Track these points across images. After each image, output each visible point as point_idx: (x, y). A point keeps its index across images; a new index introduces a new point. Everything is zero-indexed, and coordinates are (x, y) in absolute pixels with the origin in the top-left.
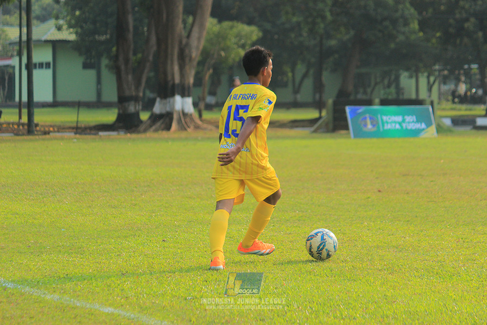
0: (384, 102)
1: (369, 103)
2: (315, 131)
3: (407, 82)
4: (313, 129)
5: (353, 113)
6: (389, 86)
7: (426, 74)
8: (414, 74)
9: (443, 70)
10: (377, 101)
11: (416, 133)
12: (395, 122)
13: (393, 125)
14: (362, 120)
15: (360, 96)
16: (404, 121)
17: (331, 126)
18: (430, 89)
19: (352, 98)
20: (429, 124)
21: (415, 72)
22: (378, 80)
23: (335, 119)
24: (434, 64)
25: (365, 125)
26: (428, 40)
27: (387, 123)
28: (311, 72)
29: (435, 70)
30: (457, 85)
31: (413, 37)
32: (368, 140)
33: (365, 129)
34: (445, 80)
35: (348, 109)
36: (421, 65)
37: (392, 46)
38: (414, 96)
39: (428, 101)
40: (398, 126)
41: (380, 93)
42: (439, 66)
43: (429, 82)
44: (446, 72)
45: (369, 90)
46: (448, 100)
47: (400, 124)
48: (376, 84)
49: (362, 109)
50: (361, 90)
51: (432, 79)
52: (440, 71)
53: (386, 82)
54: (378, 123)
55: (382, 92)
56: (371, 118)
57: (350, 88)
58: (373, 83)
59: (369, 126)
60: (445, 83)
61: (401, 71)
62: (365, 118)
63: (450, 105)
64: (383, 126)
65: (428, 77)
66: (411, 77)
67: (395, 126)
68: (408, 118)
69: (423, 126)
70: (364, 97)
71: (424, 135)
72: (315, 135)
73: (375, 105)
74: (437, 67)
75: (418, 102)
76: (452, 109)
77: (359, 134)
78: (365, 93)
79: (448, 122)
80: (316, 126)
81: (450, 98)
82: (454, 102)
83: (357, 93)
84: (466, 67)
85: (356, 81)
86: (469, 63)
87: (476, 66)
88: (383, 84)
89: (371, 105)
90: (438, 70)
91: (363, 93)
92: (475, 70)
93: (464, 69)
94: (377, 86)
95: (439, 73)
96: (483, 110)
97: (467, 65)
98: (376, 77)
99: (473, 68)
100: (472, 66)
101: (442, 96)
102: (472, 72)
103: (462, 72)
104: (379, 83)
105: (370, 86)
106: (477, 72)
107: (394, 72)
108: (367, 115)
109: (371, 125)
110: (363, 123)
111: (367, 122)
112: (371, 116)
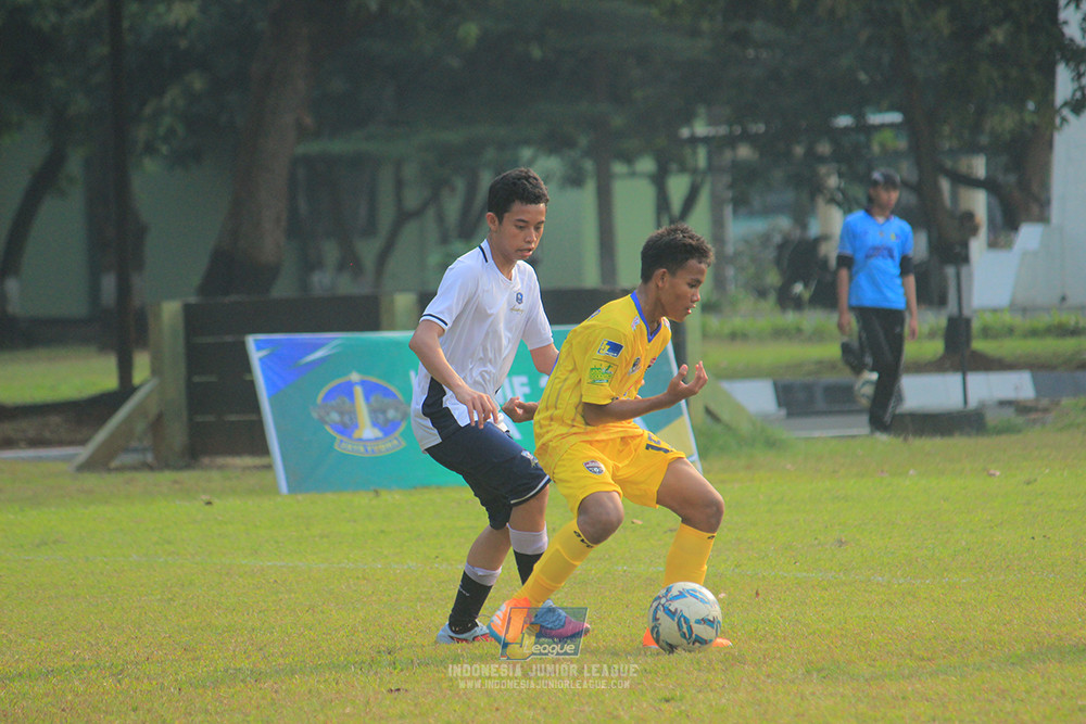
1: (365, 314)
2: (93, 465)
4: (83, 453)
5: (280, 362)
6: (467, 230)
7: (647, 165)
8: (589, 165)
9: (731, 141)
10: (404, 302)
14: (329, 396)
15: (323, 281)
17: (177, 435)
19: (283, 289)
21: (594, 160)
22: (412, 199)
23: (197, 398)
24: (688, 118)
25: (347, 428)
28: (74, 165)
29: (694, 141)
32: (362, 500)
33: (344, 446)
35: (257, 348)
38: (591, 278)
42: (712, 122)
43: (663, 203)
44: (744, 152)
45: (368, 250)
46: (762, 293)
48: (403, 217)
49: (332, 343)
50: (331, 252)
51: (678, 186)
52: (715, 145)
53: (453, 206)
56: (370, 389)
57: (272, 242)
58: (386, 215)
59: (368, 431)
60: (741, 203)
62: (347, 390)
63: (770, 316)
65: (659, 180)
66: (575, 180)
70: (346, 286)
72: (91, 480)
73: (392, 327)
74: (701, 129)
76: (779, 334)
77: (315, 473)
78: (350, 263)
79: (757, 398)
80: (102, 435)
81: (773, 278)
83: (310, 265)
84: (844, 121)
85: (303, 206)
86: (858, 105)
87: (895, 117)
88: (441, 218)
89: (375, 326)
90: (706, 140)
91: (341, 267)
92: (888, 135)
93: (836, 135)
94: (410, 230)
95: (710, 158)
96: (932, 335)
97: (848, 111)
98: (399, 184)
99: (882, 126)
100: (875, 119)
101: (730, 272)
102: (876, 148)
103: (824, 148)
104: (418, 213)
105: (370, 230)
106: (902, 144)
107: (490, 154)
108: (355, 377)
109: (375, 424)
110: (335, 417)
111: (353, 413)
112: (374, 379)
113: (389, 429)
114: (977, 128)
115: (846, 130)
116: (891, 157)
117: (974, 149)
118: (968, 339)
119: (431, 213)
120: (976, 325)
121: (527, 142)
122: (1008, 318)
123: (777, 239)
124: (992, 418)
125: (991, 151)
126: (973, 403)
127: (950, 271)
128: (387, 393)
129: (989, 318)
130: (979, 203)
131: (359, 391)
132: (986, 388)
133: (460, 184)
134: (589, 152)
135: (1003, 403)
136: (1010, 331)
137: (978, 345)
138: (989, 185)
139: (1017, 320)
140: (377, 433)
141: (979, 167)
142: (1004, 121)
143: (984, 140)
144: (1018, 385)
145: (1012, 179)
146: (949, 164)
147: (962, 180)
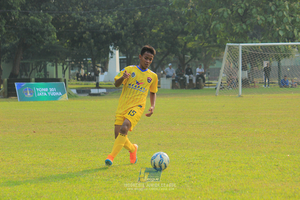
0: (37, 80)
1: (29, 81)
3: (51, 68)
5: (19, 86)
6: (40, 71)
7: (61, 64)
8: (55, 64)
9: (71, 62)
10: (33, 79)
11: (56, 98)
13: (43, 93)
14: (24, 90)
15: (23, 77)
16: (49, 90)
17: (6, 94)
18: (64, 73)
19: (18, 77)
20: (63, 93)
21: (55, 63)
22: (34, 67)
23: (9, 90)
24: (66, 59)
25: (26, 94)
26: (62, 44)
27: (39, 92)
29: (67, 61)
30: (79, 71)
31: (54, 42)
32: (28, 102)
33: (26, 96)
34: (72, 68)
35: (16, 84)
36: (59, 59)
37: (42, 47)
38: (55, 77)
39: (63, 79)
40: (45, 94)
41: (35, 75)
42: (69, 59)
43: (63, 68)
44: (73, 63)
45: (28, 73)
46: (75, 79)
47: (46, 92)
48: (33, 69)
49: (25, 84)
50: (24, 73)
51: (65, 67)
52: (69, 62)
53: (38, 68)
54: (34, 92)
55: (36, 74)
56: (29, 89)
57: (17, 72)
58: (31, 69)
59: (29, 94)
60: (72, 69)
61: (47, 62)
62: (27, 89)
63: (75, 82)
64: (37, 94)
65: (63, 66)
66: (53, 65)
67: (44, 94)
68: (51, 90)
69: (60, 94)
70: (26, 77)
71: (60, 99)
73: (32, 82)
74: (68, 60)
75: (57, 80)
76: (77, 84)
77: (23, 99)
78: (26, 75)
79: (74, 91)
81: (76, 77)
82: (78, 80)
83: (22, 75)
84: (84, 59)
85: (21, 68)
86: (86, 57)
87: (90, 59)
88: (37, 70)
89: (30, 82)
90: (68, 61)
91: (25, 75)
92: (90, 61)
93: (83, 61)
94: (34, 71)
95: (69, 63)
96: (94, 84)
97: (85, 58)
98: (32, 66)
99: (89, 60)
100: (88, 59)
101: (71, 77)
102: (88, 63)
103: (82, 62)
104: (35, 69)
105: (29, 71)
106: (91, 62)
107: (43, 62)
108: (27, 88)
109: (30, 93)
110: (25, 92)
111: (27, 92)
112: (30, 88)
113: (31, 94)
114: (100, 61)
115: (85, 61)
116: (90, 64)
117: (99, 63)
118: (99, 85)
120: (99, 84)
121: (47, 61)
122: (103, 83)
123: (76, 73)
124: (101, 94)
125: (101, 63)
126: (99, 92)
127: (97, 77)
128: (31, 90)
129: (101, 83)
130: (100, 69)
131: (28, 90)
132: (101, 91)
133: (39, 66)
134: (55, 62)
135: (103, 93)
136: (103, 84)
137: (100, 86)
138: (101, 67)
139: (104, 83)
140: (30, 94)
141: (100, 65)
142: (103, 60)
143: (101, 62)
144: (104, 91)
145: (103, 67)
146: (96, 64)
147: (98, 67)
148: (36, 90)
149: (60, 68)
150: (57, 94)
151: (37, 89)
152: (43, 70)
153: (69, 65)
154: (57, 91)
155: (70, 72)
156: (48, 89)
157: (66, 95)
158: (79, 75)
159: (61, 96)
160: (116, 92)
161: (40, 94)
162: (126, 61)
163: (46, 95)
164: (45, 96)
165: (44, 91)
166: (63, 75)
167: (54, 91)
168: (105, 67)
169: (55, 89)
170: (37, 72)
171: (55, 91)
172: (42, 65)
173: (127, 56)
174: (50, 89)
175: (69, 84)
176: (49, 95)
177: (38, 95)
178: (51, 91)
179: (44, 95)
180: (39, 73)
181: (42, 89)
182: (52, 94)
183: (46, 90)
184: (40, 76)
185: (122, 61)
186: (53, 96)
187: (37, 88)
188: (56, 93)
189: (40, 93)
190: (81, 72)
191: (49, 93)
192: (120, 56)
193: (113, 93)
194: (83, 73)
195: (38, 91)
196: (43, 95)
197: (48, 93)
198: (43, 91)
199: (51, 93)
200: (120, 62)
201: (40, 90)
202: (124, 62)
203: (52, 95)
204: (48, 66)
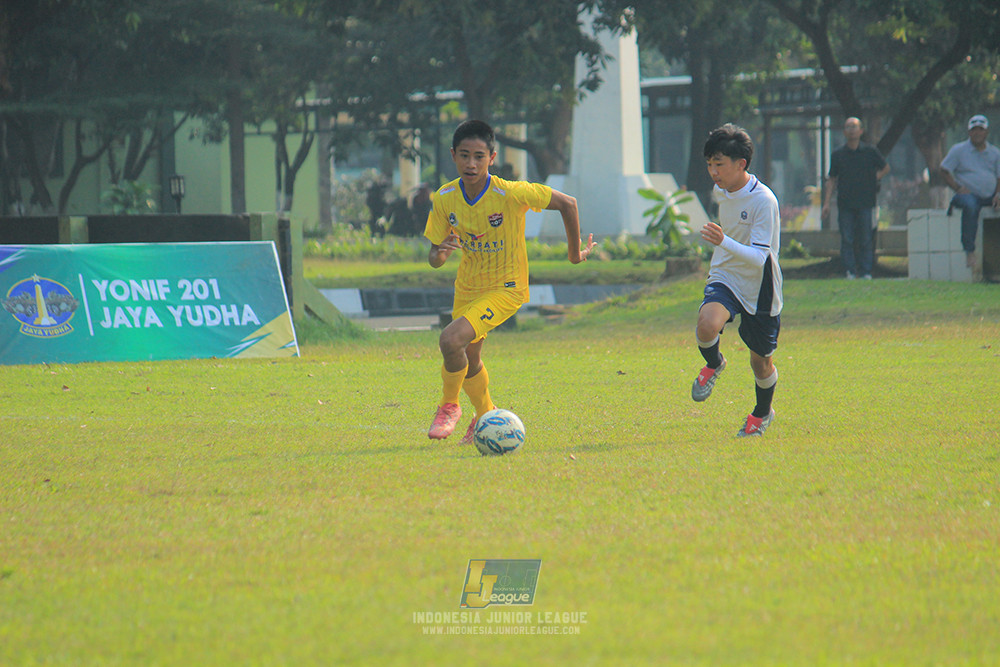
0: (102, 230)
1: (49, 232)
6: (133, 175)
7: (270, 126)
8: (226, 126)
9: (334, 110)
10: (77, 223)
11: (222, 342)
12: (143, 303)
13: (136, 313)
14: (14, 292)
15: (21, 208)
16: (176, 293)
18: (287, 183)
20: (268, 313)
21: (232, 122)
22: (90, 148)
24: (302, 93)
25: (29, 317)
27: (112, 304)
29: (306, 109)
30: (388, 172)
32: (39, 371)
33: (26, 330)
34: (342, 147)
36: (248, 92)
38: (227, 210)
39: (269, 226)
40: (152, 318)
41: (97, 193)
42: (319, 95)
43: (282, 155)
44: (344, 118)
45: (54, 188)
46: (357, 226)
47: (160, 307)
48: (82, 161)
50: (27, 188)
51: (294, 143)
52: (323, 113)
53: (121, 156)
55: (106, 194)
58: (69, 162)
59: (45, 319)
60: (341, 158)
61: (178, 116)
64: (98, 318)
65: (280, 138)
66: (215, 137)
67: (142, 320)
68: (191, 288)
69: (249, 314)
71: (253, 350)
73: (66, 241)
74: (311, 99)
75: (236, 227)
76: (365, 255)
79: (348, 302)
81: (365, 214)
83: (10, 196)
84: (418, 96)
86: (430, 81)
87: (459, 94)
88: (112, 164)
89: (55, 240)
90: (315, 108)
92: (453, 106)
93: (412, 107)
94: (88, 172)
95: (318, 122)
97: (422, 89)
98: (80, 137)
99: (447, 101)
100: (442, 95)
101: (332, 208)
103: (404, 117)
104: (95, 158)
105: (57, 170)
106: (463, 113)
107: (151, 116)
108: (36, 278)
109: (51, 314)
110: (20, 308)
111: (34, 305)
112: (50, 280)
113: (61, 318)
115: (420, 104)
117: (518, 120)
119: (104, 158)
121: (178, 108)
123: (369, 184)
125: (528, 120)
128: (60, 290)
131: (38, 289)
134: (227, 116)
138: (524, 145)
139: (544, 248)
140: (52, 321)
141: (521, 132)
142: (539, 98)
143: (523, 113)
145: (541, 141)
147: (509, 143)
148: (93, 292)
149: (260, 151)
150: (229, 314)
151: (101, 286)
152: (150, 166)
153: (318, 130)
154: (227, 299)
155: (324, 183)
156: (173, 285)
157: (284, 327)
158: (389, 198)
159: (251, 327)
160: (615, 304)
161: (120, 319)
162: (687, 102)
163: (160, 325)
164: (153, 326)
165: (148, 298)
166: (283, 197)
167: (211, 300)
168: (551, 146)
169: (213, 282)
170: (114, 180)
171: (217, 296)
172: (147, 136)
173: (692, 70)
174: (181, 284)
175: (309, 255)
176: (179, 323)
177: (106, 324)
178: (186, 296)
179: (147, 325)
180: (124, 186)
181: (133, 283)
182: (195, 317)
183: (159, 289)
184: (127, 204)
185: (663, 103)
186: (203, 328)
187: (102, 276)
188: (223, 308)
189: (119, 311)
190: (398, 180)
191: (177, 313)
192: (644, 69)
193: (600, 310)
194: (408, 183)
195: (103, 298)
196: (137, 325)
197: (171, 309)
198: (135, 298)
199: (188, 308)
200: (650, 114)
201: (119, 290)
202: (673, 111)
203: (199, 322)
204: (181, 137)
